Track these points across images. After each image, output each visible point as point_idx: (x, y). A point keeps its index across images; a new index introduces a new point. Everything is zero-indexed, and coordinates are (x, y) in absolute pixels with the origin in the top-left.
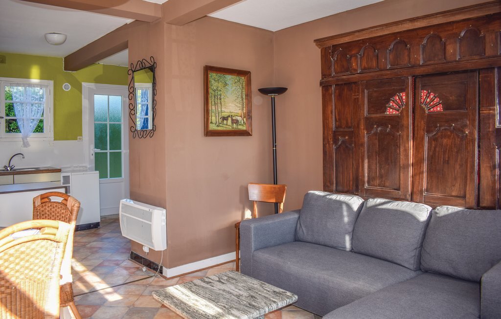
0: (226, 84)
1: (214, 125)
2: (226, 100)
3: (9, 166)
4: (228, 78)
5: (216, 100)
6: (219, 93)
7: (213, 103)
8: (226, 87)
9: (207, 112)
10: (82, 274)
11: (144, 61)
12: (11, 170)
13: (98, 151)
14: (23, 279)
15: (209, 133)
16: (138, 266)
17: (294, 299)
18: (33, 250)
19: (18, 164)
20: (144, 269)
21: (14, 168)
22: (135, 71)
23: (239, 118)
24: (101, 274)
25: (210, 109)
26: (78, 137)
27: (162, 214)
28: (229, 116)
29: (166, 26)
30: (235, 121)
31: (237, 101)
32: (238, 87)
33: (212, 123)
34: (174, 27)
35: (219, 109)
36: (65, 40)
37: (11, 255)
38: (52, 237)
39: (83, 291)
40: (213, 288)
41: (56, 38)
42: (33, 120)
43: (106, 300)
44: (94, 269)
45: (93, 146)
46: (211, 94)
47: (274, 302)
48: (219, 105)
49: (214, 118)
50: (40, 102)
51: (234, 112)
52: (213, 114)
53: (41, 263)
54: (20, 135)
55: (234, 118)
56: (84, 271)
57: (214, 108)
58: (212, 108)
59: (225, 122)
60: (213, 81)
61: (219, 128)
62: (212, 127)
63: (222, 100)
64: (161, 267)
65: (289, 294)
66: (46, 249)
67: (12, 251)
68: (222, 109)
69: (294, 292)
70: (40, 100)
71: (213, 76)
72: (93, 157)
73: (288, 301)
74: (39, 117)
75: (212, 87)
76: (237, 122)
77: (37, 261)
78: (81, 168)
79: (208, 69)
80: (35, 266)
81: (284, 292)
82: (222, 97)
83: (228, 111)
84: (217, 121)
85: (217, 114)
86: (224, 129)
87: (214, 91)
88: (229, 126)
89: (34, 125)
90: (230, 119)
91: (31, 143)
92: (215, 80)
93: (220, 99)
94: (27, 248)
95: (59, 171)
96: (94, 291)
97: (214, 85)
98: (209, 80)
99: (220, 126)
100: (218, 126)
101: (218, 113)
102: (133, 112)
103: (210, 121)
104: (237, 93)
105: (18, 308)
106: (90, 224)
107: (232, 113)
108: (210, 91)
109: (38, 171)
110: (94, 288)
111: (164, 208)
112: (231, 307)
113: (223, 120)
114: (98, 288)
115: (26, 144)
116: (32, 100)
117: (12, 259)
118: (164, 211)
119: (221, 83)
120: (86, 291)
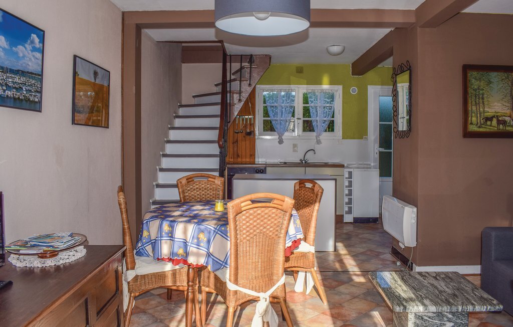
0: (490, 82)
1: (475, 126)
2: (489, 100)
3: (304, 160)
4: (493, 76)
5: (478, 99)
6: (481, 92)
7: (474, 103)
8: (491, 85)
9: (466, 112)
10: (343, 257)
11: (402, 65)
12: (305, 163)
13: (382, 150)
14: (258, 233)
15: (468, 134)
16: (394, 259)
17: (497, 307)
18: (266, 214)
19: (311, 158)
20: (399, 263)
21: (308, 162)
22: (397, 75)
23: (507, 119)
24: (359, 260)
25: (470, 109)
26: (364, 137)
27: (413, 211)
28: (494, 117)
29: (419, 29)
30: (502, 122)
31: (504, 100)
32: (506, 84)
33: (471, 124)
34: (427, 30)
35: (481, 109)
36: (344, 51)
37: (251, 214)
38: (280, 207)
39: (337, 269)
40: (424, 281)
41: (335, 49)
42: (325, 120)
43: (352, 280)
44: (355, 256)
45: (377, 145)
46: (471, 93)
47: (473, 304)
48: (481, 105)
49: (474, 119)
50: (331, 105)
51: (501, 111)
52: (473, 114)
53: (272, 225)
54: (314, 134)
55: (500, 119)
56: (345, 255)
57: (474, 108)
58: (472, 108)
59: (489, 123)
60: (473, 80)
61: (481, 130)
62: (472, 128)
63: (485, 99)
64: (412, 264)
65: (495, 302)
66: (277, 215)
67: (251, 212)
68: (485, 109)
69: (501, 302)
70: (331, 104)
71: (473, 75)
72: (377, 156)
73: (489, 307)
74: (330, 119)
75: (473, 87)
76: (504, 123)
77: (269, 222)
78: (365, 166)
79: (466, 68)
80: (268, 226)
81: (492, 300)
82: (485, 96)
83: (493, 111)
84: (479, 121)
85: (478, 115)
86: (488, 130)
87: (475, 90)
88: (494, 127)
89: (326, 125)
90: (495, 121)
91: (322, 141)
92: (476, 79)
93: (483, 98)
94: (262, 212)
95: (342, 166)
96: (346, 271)
97: (474, 83)
98: (469, 78)
99: (482, 127)
100: (479, 127)
101: (480, 114)
102: (395, 113)
103: (470, 122)
104: (504, 91)
105: (254, 252)
106: (369, 218)
107: (498, 113)
108: (470, 91)
109: (326, 165)
110: (347, 269)
111: (416, 206)
112: (426, 298)
113: (486, 121)
114: (350, 270)
115: (319, 142)
116: (324, 103)
117: (251, 217)
118: (415, 209)
119: (483, 82)
120: (340, 270)
